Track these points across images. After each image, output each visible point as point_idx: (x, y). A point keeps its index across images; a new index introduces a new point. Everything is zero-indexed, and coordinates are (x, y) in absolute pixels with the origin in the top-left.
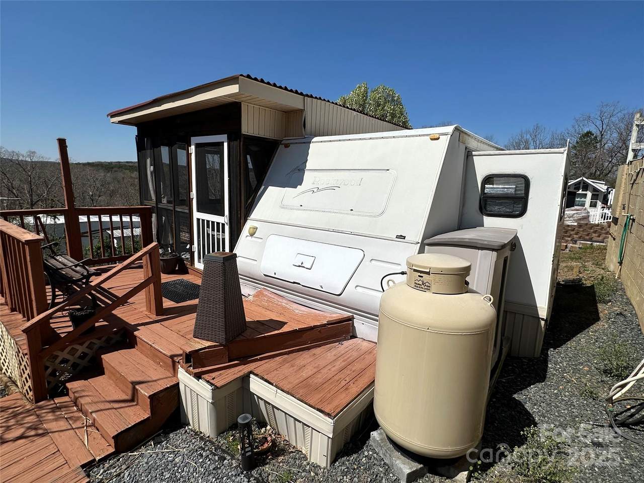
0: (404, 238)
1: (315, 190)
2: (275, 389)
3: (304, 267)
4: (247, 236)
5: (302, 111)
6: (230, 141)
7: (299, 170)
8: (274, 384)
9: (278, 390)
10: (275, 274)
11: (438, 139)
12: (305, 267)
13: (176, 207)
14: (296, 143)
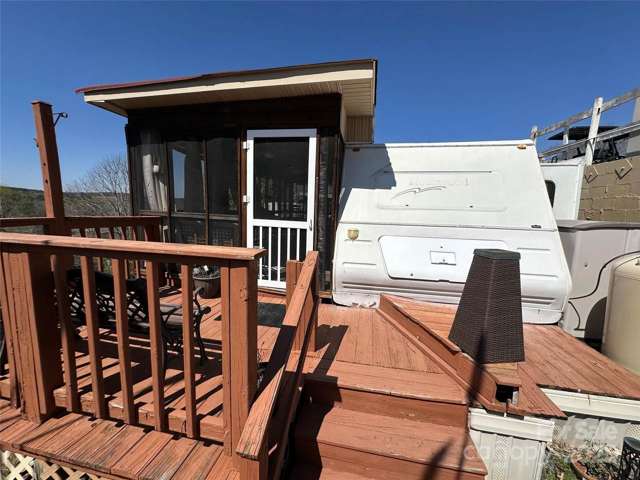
0: (540, 227)
1: (417, 190)
2: (586, 396)
3: (447, 264)
4: (346, 240)
5: (370, 118)
6: (320, 135)
7: (385, 172)
8: (579, 390)
9: (590, 395)
10: (412, 275)
11: (525, 148)
12: (449, 263)
13: (210, 214)
14: (367, 148)
